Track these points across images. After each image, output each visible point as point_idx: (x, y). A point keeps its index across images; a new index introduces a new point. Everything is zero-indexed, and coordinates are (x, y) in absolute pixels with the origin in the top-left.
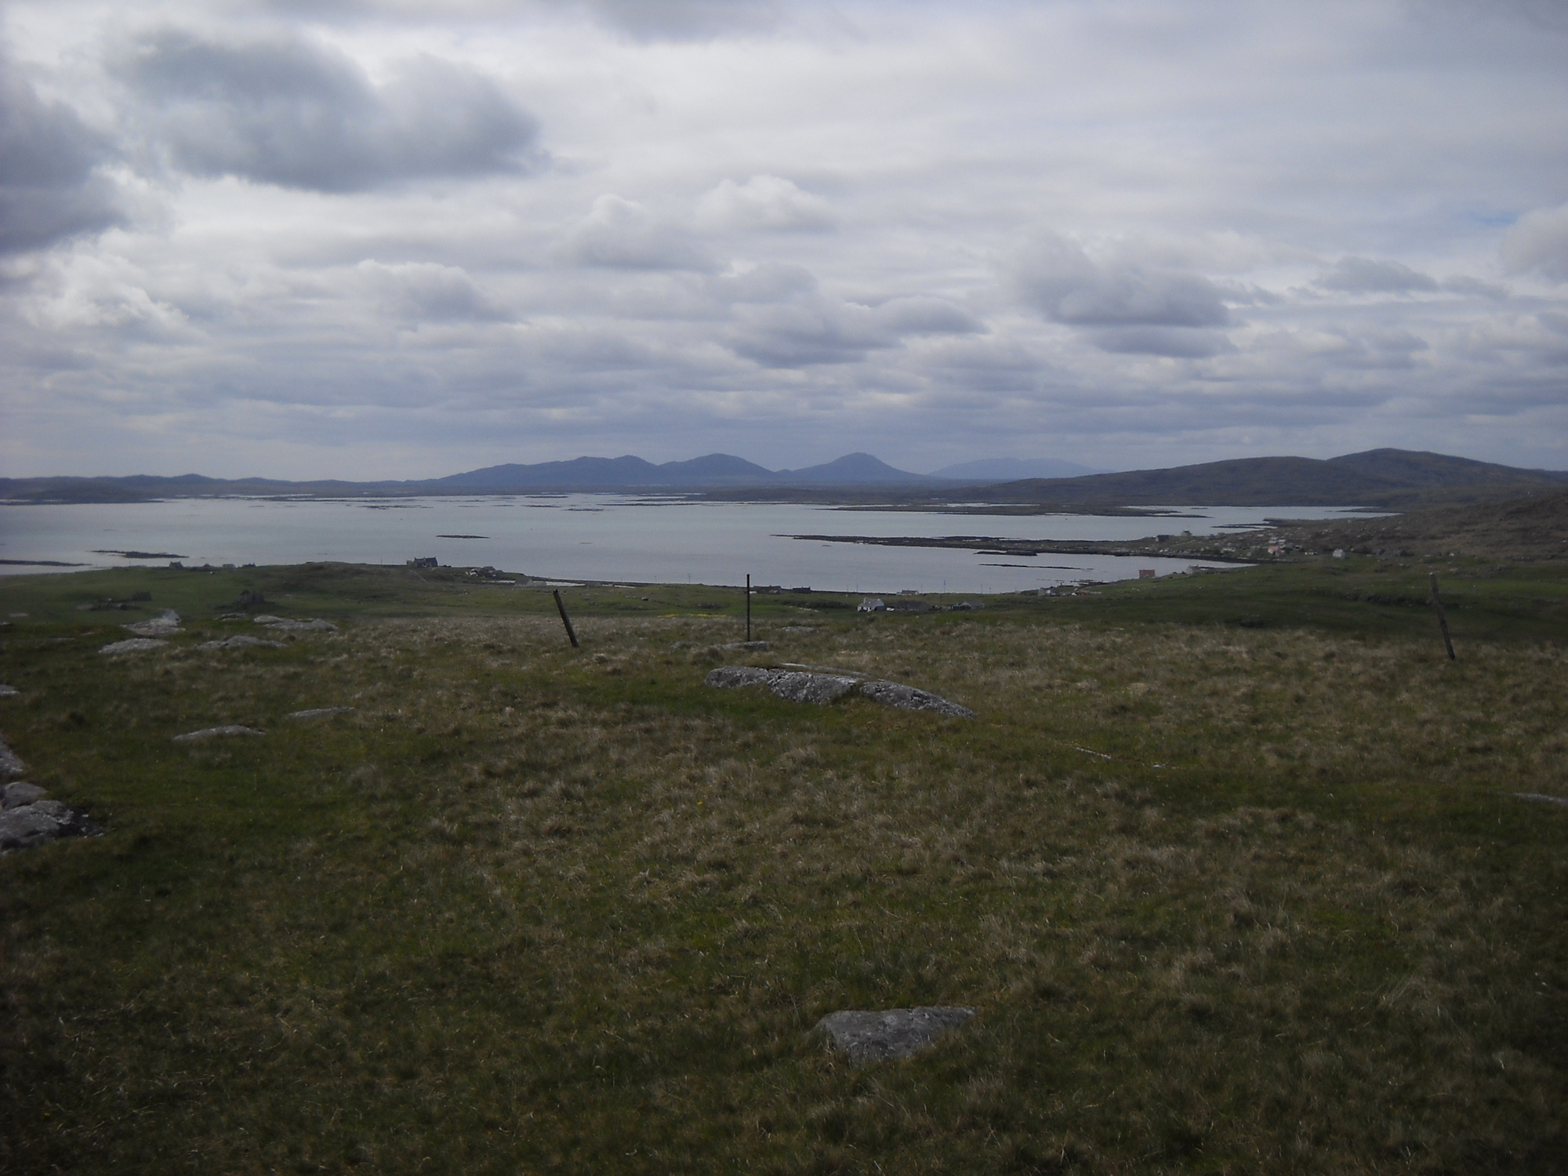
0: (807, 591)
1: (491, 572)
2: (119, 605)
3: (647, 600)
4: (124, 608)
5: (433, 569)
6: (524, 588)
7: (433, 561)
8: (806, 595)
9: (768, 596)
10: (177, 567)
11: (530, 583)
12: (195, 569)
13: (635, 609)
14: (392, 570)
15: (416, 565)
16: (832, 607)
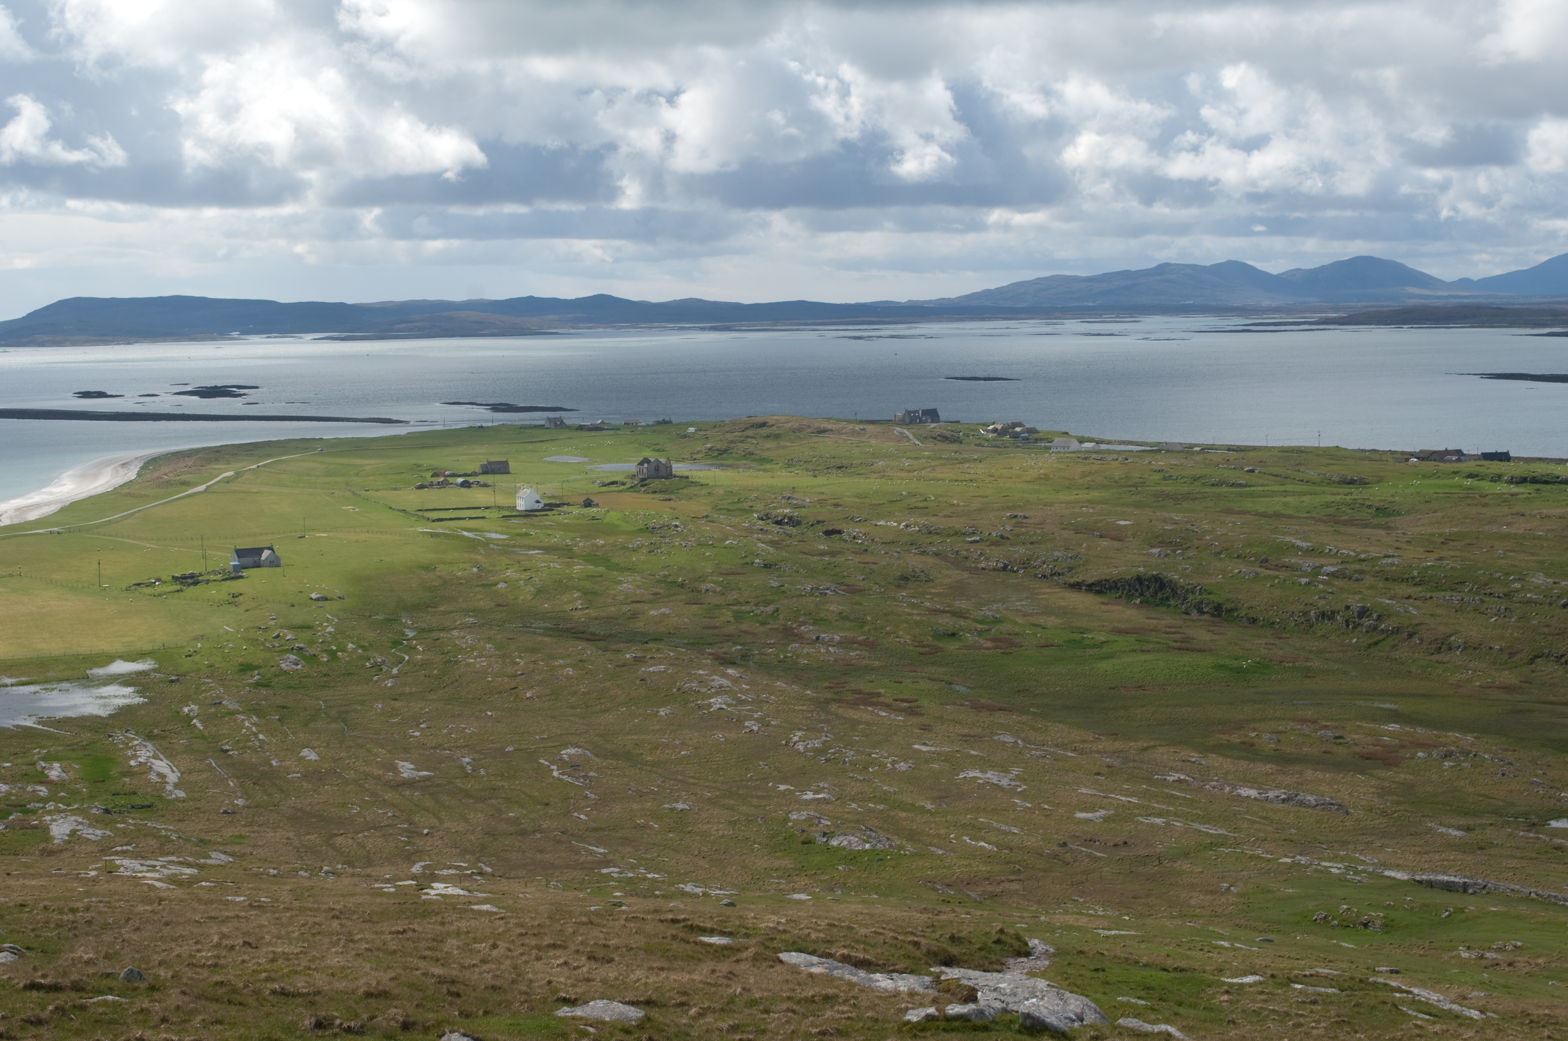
0: (1504, 457)
1: (1018, 429)
2: (460, 480)
3: (1252, 471)
4: (466, 485)
5: (933, 425)
6: (1065, 453)
7: (933, 415)
8: (1502, 463)
9: (1442, 466)
10: (559, 424)
11: (1075, 445)
12: (581, 428)
13: (1233, 485)
14: (870, 428)
15: (907, 420)
16: (1546, 482)
